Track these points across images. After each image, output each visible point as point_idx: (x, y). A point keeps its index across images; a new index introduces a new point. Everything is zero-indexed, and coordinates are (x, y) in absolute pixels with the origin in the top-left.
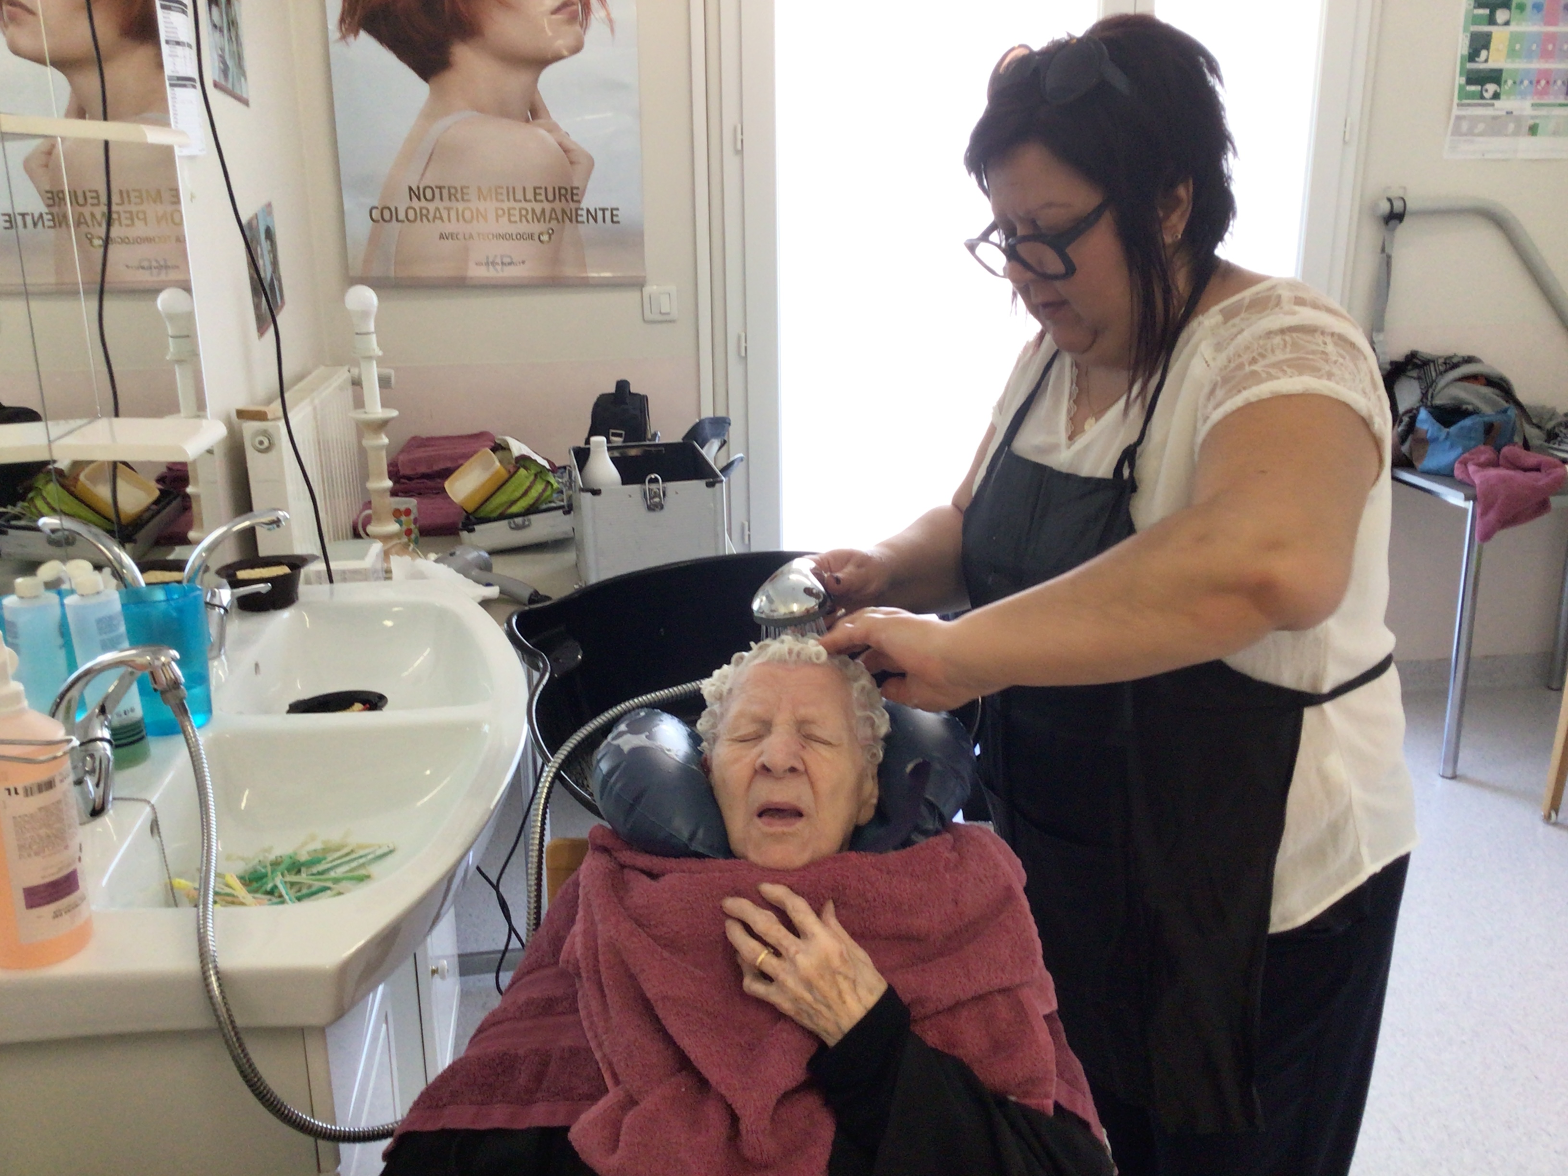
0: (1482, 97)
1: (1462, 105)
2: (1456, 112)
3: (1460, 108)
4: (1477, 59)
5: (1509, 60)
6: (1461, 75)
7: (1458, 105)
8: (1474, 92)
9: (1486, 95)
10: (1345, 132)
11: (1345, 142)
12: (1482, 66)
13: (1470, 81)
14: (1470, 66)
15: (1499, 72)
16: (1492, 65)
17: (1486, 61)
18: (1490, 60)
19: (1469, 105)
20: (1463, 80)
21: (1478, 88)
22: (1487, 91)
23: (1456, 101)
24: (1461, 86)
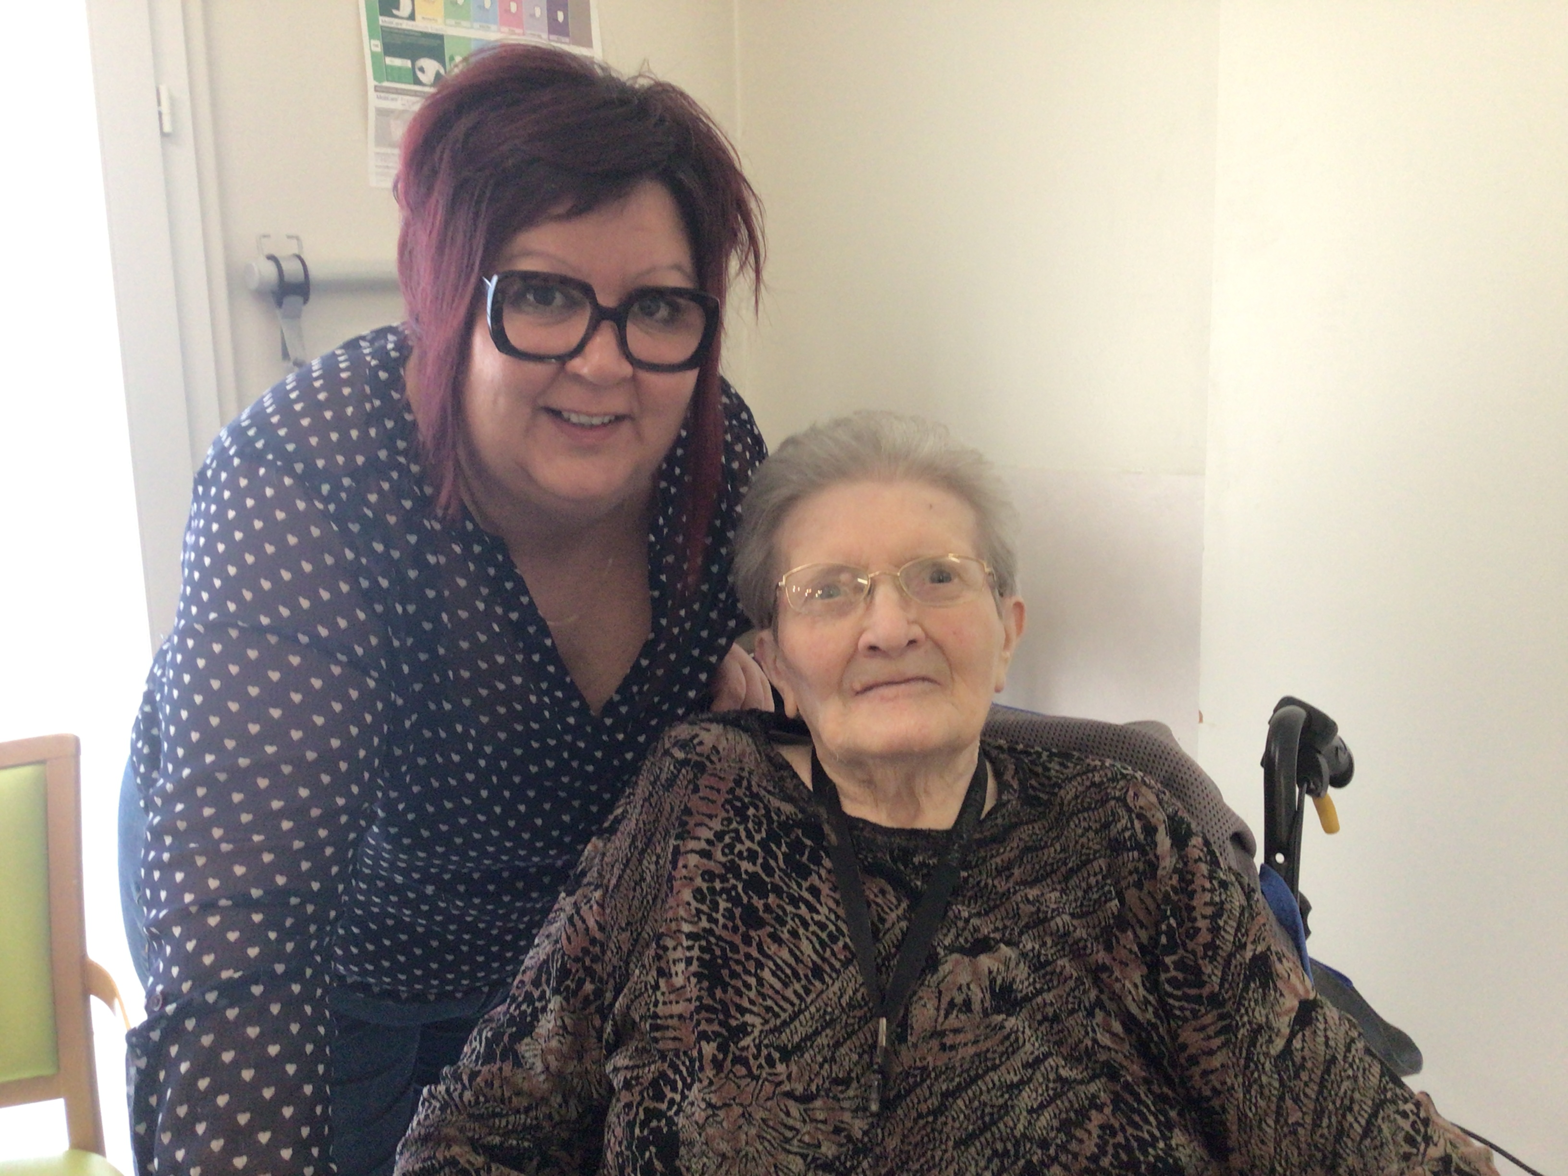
0: (417, 82)
1: (388, 90)
2: (375, 101)
3: (383, 95)
4: (395, 12)
5: (449, 21)
6: (372, 36)
7: (377, 88)
8: (400, 68)
9: (420, 75)
10: (160, 114)
11: (163, 135)
12: (406, 25)
13: (390, 49)
14: (384, 21)
15: (440, 38)
16: (420, 25)
17: (412, 17)
18: (418, 16)
19: (398, 92)
20: (377, 46)
21: (408, 63)
22: (422, 70)
23: (371, 83)
24: (374, 55)
